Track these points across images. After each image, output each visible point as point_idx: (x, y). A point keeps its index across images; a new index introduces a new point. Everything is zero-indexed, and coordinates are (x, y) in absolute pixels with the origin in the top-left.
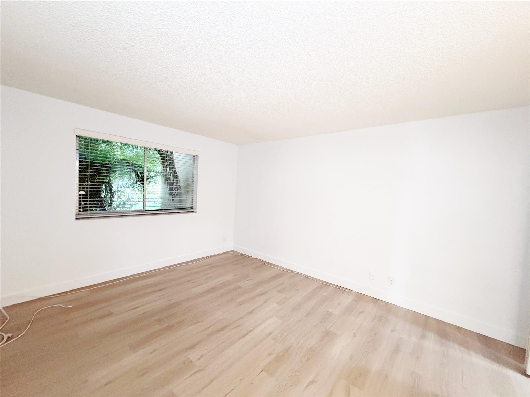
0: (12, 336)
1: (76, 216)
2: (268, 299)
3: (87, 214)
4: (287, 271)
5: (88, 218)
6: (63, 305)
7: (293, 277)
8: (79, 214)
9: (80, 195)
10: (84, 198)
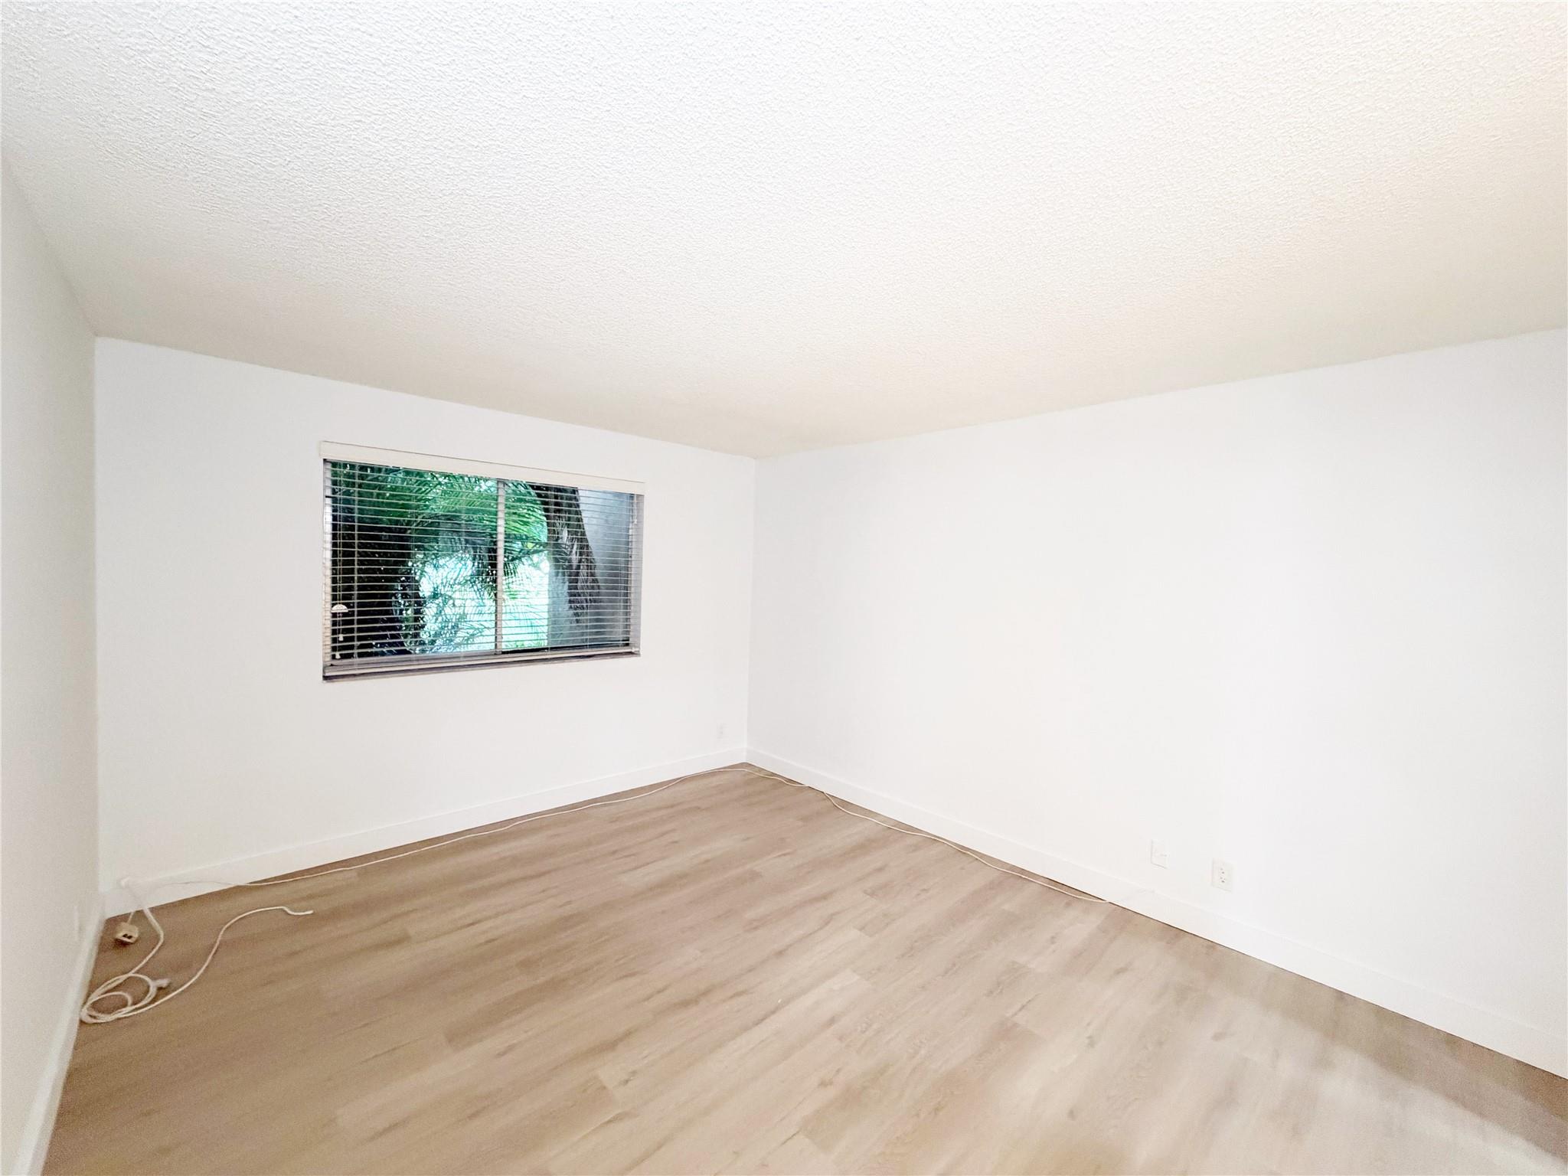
0: (169, 986)
1: (324, 672)
2: (838, 913)
3: (353, 665)
4: (899, 831)
5: (354, 675)
6: (291, 910)
7: (916, 848)
8: (332, 665)
9: (334, 615)
10: (345, 623)
